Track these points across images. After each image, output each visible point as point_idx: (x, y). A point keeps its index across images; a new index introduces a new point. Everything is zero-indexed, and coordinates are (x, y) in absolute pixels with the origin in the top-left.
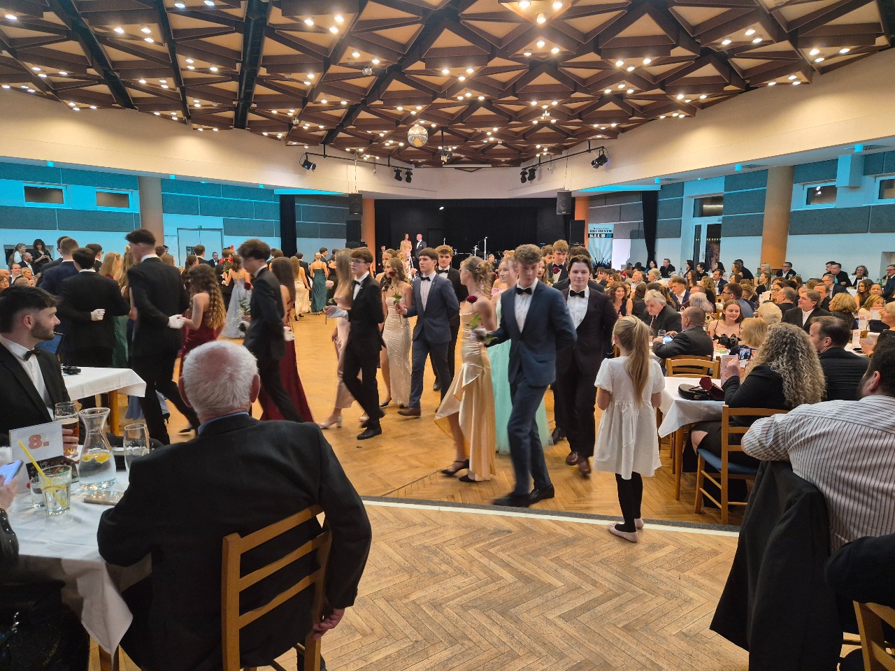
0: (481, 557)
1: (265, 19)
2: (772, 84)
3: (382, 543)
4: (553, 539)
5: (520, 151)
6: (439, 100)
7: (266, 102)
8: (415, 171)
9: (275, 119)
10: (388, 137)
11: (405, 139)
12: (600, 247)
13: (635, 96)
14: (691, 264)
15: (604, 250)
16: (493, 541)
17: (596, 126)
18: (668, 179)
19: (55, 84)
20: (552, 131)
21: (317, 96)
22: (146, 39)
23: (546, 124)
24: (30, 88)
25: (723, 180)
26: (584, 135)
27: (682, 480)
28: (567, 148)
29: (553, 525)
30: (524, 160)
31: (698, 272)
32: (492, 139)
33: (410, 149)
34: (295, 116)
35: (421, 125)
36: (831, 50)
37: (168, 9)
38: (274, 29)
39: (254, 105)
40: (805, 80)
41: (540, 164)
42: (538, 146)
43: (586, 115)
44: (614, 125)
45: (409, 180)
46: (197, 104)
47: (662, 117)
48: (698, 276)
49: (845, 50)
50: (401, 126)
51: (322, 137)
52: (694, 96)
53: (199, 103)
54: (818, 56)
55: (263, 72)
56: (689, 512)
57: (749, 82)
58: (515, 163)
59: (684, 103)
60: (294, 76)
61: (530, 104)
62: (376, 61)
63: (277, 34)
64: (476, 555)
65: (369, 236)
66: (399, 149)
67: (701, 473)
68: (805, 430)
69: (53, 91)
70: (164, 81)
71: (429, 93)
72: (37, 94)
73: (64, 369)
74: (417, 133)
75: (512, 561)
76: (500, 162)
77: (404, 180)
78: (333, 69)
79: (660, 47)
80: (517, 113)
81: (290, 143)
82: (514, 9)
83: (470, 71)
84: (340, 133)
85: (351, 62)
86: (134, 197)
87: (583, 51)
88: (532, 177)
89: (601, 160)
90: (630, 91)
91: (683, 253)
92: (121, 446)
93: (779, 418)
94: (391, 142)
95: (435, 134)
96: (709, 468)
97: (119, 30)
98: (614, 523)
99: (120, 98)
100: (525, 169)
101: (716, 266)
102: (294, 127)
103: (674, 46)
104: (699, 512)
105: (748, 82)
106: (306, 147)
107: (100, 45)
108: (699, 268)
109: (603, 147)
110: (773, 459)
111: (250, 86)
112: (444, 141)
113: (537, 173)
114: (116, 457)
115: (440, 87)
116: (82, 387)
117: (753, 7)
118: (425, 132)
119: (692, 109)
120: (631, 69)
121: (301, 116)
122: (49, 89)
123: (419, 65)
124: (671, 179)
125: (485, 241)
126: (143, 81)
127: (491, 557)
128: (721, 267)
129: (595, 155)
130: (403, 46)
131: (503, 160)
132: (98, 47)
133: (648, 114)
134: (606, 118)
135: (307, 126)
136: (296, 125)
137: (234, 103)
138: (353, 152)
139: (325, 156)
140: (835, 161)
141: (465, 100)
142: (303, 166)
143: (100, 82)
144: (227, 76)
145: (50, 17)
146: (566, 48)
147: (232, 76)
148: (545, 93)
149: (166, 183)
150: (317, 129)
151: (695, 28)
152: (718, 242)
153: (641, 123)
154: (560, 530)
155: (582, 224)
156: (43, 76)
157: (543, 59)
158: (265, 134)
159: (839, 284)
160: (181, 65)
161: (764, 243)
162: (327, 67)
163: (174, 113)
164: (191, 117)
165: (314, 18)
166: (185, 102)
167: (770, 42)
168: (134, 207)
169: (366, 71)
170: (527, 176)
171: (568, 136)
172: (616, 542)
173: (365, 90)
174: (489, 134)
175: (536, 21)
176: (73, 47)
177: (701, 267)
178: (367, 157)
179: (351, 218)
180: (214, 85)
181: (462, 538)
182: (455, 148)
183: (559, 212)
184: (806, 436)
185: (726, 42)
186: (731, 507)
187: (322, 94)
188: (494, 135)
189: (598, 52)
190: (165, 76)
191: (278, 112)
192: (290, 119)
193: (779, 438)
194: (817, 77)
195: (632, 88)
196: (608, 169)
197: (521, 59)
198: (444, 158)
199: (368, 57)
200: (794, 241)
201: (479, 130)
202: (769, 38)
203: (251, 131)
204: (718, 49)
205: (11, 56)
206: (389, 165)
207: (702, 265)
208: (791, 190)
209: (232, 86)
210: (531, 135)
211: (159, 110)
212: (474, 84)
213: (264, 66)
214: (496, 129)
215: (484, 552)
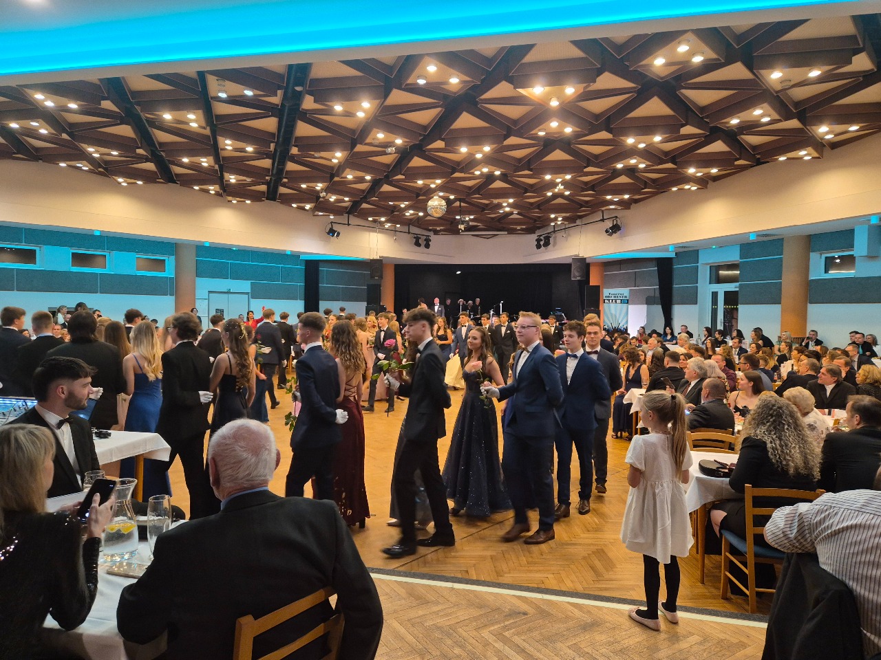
0: (496, 641)
1: (299, 105)
2: (782, 158)
3: (394, 621)
4: (571, 624)
5: (535, 221)
6: (457, 175)
7: (297, 177)
8: (433, 238)
9: (305, 193)
10: (407, 208)
11: (425, 209)
12: (616, 312)
13: (645, 170)
14: (710, 331)
15: (620, 315)
16: (507, 623)
17: (609, 197)
18: (683, 247)
19: (106, 162)
20: (566, 202)
21: (343, 172)
22: (191, 124)
23: (561, 195)
24: (84, 166)
25: (738, 248)
26: (597, 205)
27: (706, 561)
28: (581, 217)
29: (571, 608)
30: (539, 228)
31: (716, 339)
32: (507, 209)
33: (429, 218)
34: (322, 189)
35: (440, 197)
36: (839, 128)
37: (212, 98)
38: (306, 114)
39: (285, 180)
40: (816, 155)
41: (554, 231)
42: (553, 216)
43: (598, 187)
44: (626, 197)
45: (427, 246)
46: (233, 179)
47: (674, 189)
48: (717, 343)
49: (854, 128)
50: (421, 198)
51: (346, 208)
52: (706, 170)
53: (234, 179)
54: (827, 133)
55: (294, 151)
56: (714, 597)
57: (760, 157)
58: (530, 231)
59: (696, 177)
60: (323, 154)
61: (544, 178)
62: (399, 141)
63: (308, 117)
64: (491, 639)
65: (388, 300)
66: (419, 218)
67: (725, 554)
68: (831, 521)
69: (103, 168)
70: (204, 160)
71: (448, 169)
72: (90, 171)
73: (96, 433)
74: (436, 204)
75: (527, 646)
76: (516, 229)
77: (423, 246)
78: (359, 148)
79: (670, 127)
80: (532, 186)
81: (317, 213)
82: (530, 94)
83: (487, 149)
84: (364, 204)
85: (376, 142)
86: (170, 262)
87: (594, 130)
88: (547, 244)
89: (615, 229)
90: (642, 166)
91: (701, 320)
92: (145, 515)
93: (803, 507)
94: (411, 212)
95: (453, 205)
96: (734, 550)
97: (168, 116)
98: (635, 608)
99: (165, 175)
100: (541, 236)
101: (735, 334)
102: (321, 199)
103: (683, 125)
104: (725, 598)
105: (758, 156)
106: (332, 217)
107: (149, 129)
108: (717, 335)
109: (616, 217)
110: (800, 551)
111: (282, 163)
112: (462, 212)
113: (551, 240)
114: (140, 527)
115: (458, 163)
116: (111, 452)
117: (760, 90)
118: (444, 203)
119: (704, 182)
120: (642, 146)
121: (327, 190)
122: (101, 167)
123: (439, 144)
124: (685, 247)
125: (501, 305)
126: (185, 160)
127: (506, 641)
128: (740, 335)
129: (609, 224)
130: (424, 128)
131: (519, 228)
132: (147, 129)
133: (661, 187)
134: (618, 190)
135: (333, 198)
136: (324, 197)
137: (267, 178)
138: (374, 221)
139: (349, 225)
140: (852, 232)
141: (482, 174)
142: (328, 233)
143: (147, 160)
144: (260, 155)
145: (107, 105)
146: (578, 127)
147: (266, 154)
148: (559, 168)
149: (200, 249)
150: (343, 201)
151: (703, 109)
152: (737, 309)
153: (653, 194)
154: (577, 613)
155: (596, 291)
156: (96, 155)
157: (556, 138)
158: (294, 205)
159: (864, 354)
160: (221, 145)
161: (783, 311)
162: (353, 145)
163: (211, 188)
164: (227, 191)
165: (343, 104)
166: (222, 177)
167: (779, 121)
168: (169, 272)
169: (389, 150)
170: (542, 243)
171: (582, 206)
172: (637, 630)
173: (388, 166)
174: (505, 204)
175: (548, 104)
176: (126, 131)
177: (719, 334)
178: (388, 225)
179: (372, 282)
180: (247, 163)
181: (476, 619)
182: (472, 217)
183: (574, 277)
184: (834, 528)
185: (734, 121)
186: (758, 594)
187: (348, 170)
188: (509, 205)
189: (610, 131)
190: (205, 155)
191: (308, 186)
192: (318, 192)
193: (804, 528)
194: (827, 151)
195: (644, 163)
196: (621, 237)
197: (536, 138)
198: (462, 227)
199: (391, 137)
200: (814, 310)
201: (496, 201)
202: (777, 117)
203: (281, 203)
204: (728, 127)
205: (69, 138)
206: (409, 233)
207: (720, 332)
208: (808, 260)
209: (266, 163)
210: (546, 206)
211: (198, 185)
212: (489, 160)
213: (296, 146)
214: (511, 201)
215: (500, 636)
